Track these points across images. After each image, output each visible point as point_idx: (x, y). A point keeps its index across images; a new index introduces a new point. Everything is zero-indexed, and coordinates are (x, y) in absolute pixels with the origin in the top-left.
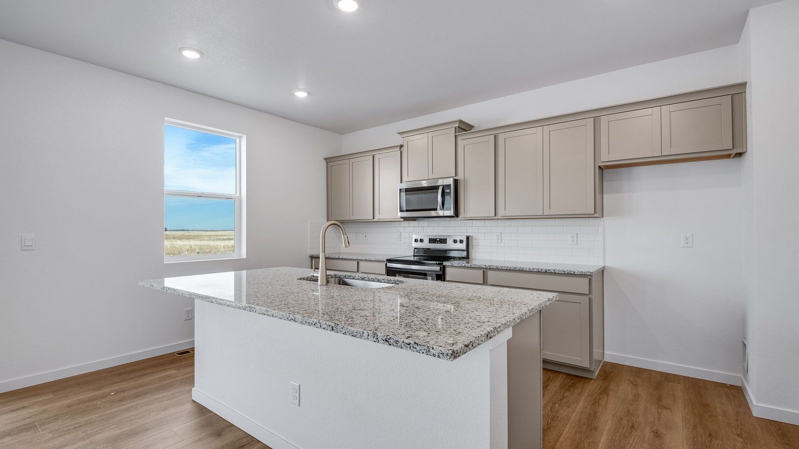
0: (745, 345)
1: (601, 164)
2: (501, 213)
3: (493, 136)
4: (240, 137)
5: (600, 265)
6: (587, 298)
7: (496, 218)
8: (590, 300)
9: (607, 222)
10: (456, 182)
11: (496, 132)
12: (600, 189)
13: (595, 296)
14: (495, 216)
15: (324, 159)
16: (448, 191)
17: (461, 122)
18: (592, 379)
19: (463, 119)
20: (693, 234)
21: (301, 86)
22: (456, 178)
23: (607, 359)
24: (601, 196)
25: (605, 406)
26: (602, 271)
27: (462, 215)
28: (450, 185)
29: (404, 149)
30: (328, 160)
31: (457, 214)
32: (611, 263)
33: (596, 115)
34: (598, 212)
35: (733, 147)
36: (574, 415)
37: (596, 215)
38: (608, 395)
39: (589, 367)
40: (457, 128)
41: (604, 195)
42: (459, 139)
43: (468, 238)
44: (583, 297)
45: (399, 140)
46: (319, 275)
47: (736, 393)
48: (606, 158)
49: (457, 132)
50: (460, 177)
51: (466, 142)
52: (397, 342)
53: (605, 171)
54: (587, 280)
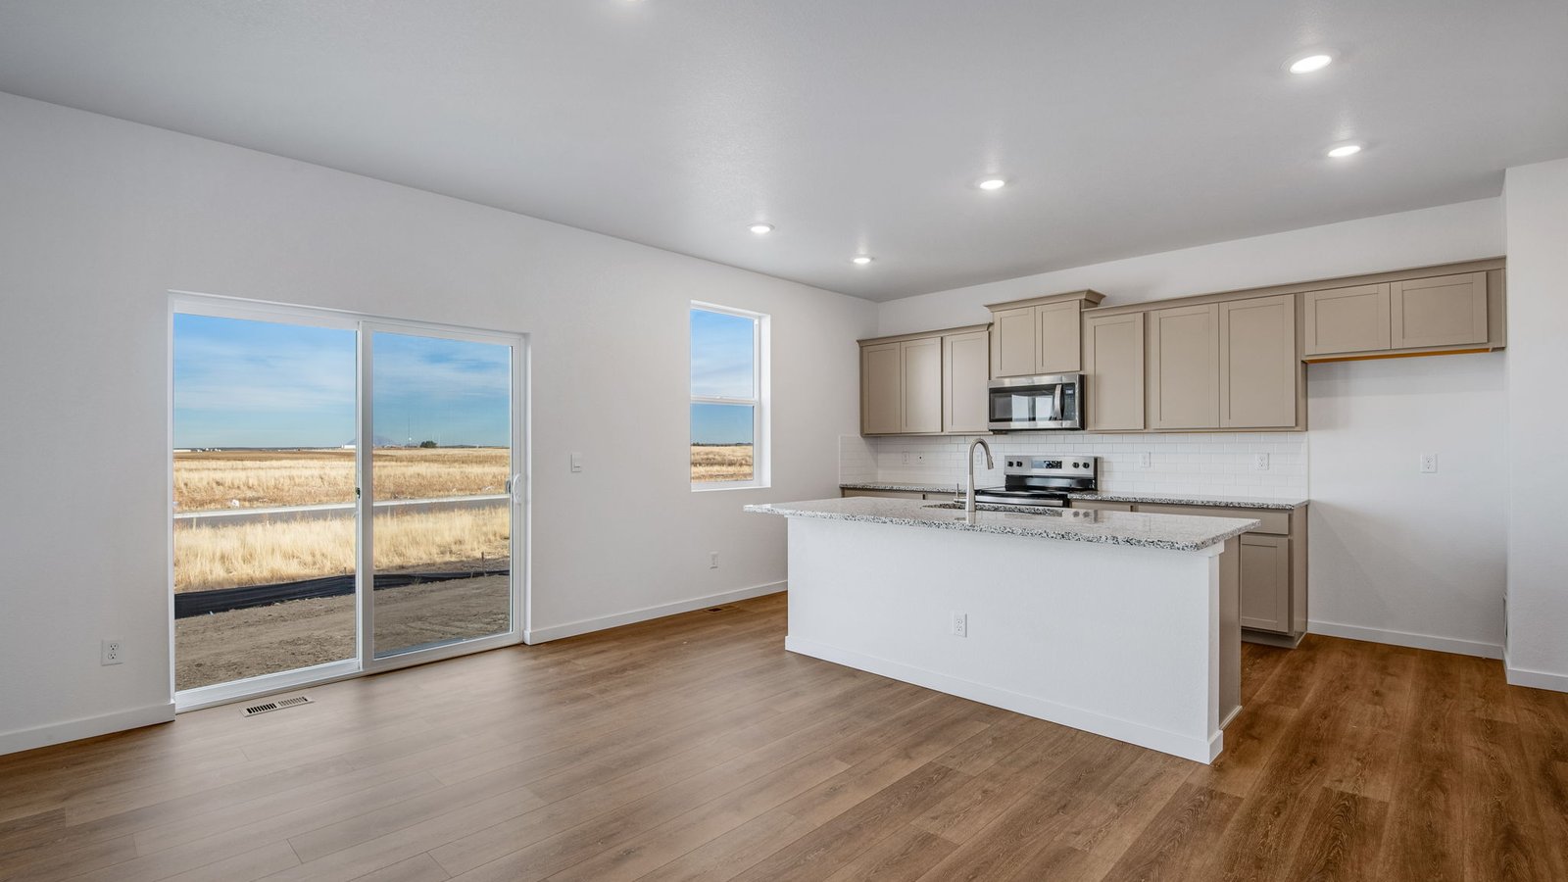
0: (1505, 601)
1: (1304, 359)
2: (1154, 423)
3: (1142, 314)
4: (760, 318)
5: (1303, 498)
6: (1286, 540)
7: (1146, 431)
8: (1290, 542)
9: (1314, 438)
10: (1082, 378)
11: (1146, 310)
12: (1303, 392)
13: (1297, 538)
14: (1145, 428)
15: (858, 341)
16: (1070, 392)
17: (1089, 292)
18: (1290, 649)
19: (1093, 289)
20: (1436, 456)
21: (862, 250)
22: (1082, 373)
23: (1311, 630)
24: (1304, 400)
25: (1311, 672)
26: (1306, 506)
27: (1090, 427)
28: (1073, 385)
29: (995, 330)
30: (863, 343)
31: (1083, 426)
32: (1319, 494)
33: (1297, 291)
34: (1300, 423)
35: (1488, 341)
36: (1271, 677)
37: (1297, 429)
38: (1314, 662)
39: (1286, 631)
40: (1083, 302)
41: (1309, 400)
42: (1086, 317)
43: (1096, 460)
44: (1279, 539)
45: (986, 316)
46: (967, 500)
47: (1494, 667)
48: (1311, 350)
49: (1083, 306)
50: (1088, 371)
51: (1098, 322)
52: (1139, 542)
53: (1310, 366)
54: (1285, 516)
